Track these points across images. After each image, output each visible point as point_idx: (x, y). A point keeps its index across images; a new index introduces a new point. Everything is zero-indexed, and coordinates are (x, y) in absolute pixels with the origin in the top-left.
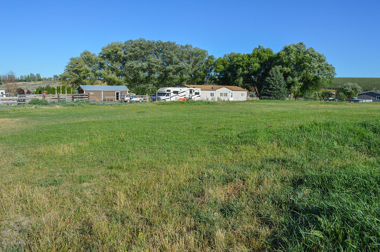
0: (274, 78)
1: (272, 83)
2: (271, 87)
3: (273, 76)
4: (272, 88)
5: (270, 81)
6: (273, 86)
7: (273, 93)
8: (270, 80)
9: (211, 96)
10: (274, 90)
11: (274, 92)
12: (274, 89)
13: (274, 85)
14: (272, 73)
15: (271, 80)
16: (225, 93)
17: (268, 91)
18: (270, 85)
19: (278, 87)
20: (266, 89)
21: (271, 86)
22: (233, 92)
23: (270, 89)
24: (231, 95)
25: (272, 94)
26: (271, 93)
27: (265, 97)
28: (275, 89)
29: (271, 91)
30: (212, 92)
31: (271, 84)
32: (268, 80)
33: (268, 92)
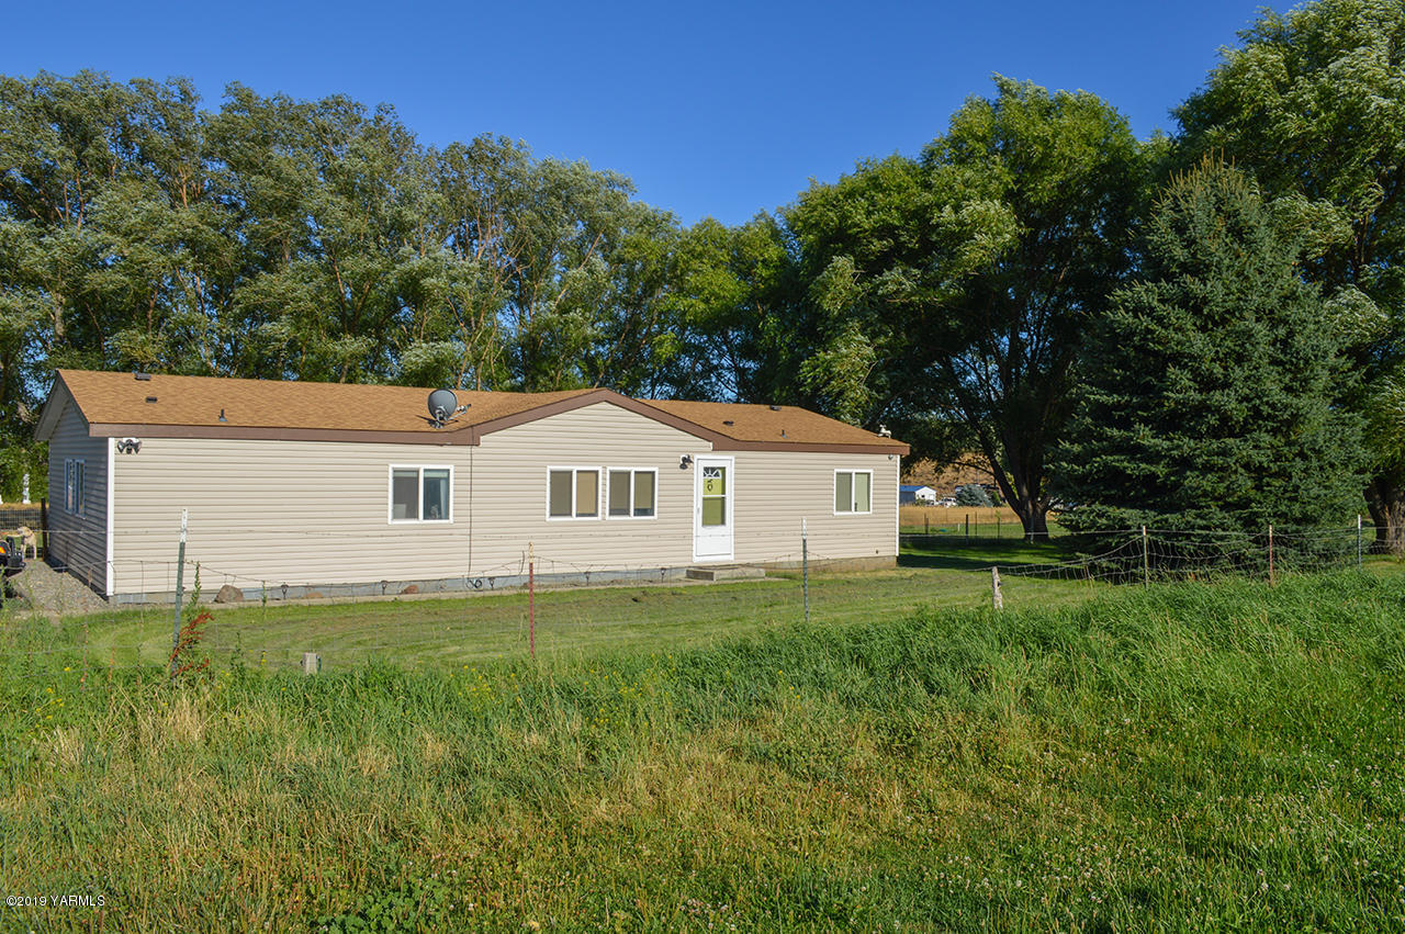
0: (1215, 290)
1: (1198, 342)
2: (1181, 387)
3: (1198, 269)
4: (1201, 409)
5: (1160, 320)
6: (1207, 384)
7: (1208, 468)
8: (1161, 309)
9: (412, 514)
10: (1226, 427)
11: (1224, 453)
12: (1225, 419)
13: (1218, 370)
14: (1180, 227)
15: (1176, 315)
16: (619, 479)
17: (1145, 436)
18: (1172, 371)
19: (1273, 388)
20: (1125, 424)
21: (1185, 379)
22: (727, 460)
23: (1168, 424)
24: (699, 493)
25: (1208, 482)
26: (1185, 463)
27: (1114, 511)
28: (1239, 412)
29: (1188, 444)
30: (423, 460)
31: (1177, 359)
32: (1138, 310)
33: (1153, 457)
